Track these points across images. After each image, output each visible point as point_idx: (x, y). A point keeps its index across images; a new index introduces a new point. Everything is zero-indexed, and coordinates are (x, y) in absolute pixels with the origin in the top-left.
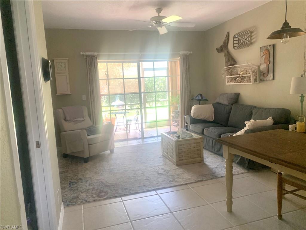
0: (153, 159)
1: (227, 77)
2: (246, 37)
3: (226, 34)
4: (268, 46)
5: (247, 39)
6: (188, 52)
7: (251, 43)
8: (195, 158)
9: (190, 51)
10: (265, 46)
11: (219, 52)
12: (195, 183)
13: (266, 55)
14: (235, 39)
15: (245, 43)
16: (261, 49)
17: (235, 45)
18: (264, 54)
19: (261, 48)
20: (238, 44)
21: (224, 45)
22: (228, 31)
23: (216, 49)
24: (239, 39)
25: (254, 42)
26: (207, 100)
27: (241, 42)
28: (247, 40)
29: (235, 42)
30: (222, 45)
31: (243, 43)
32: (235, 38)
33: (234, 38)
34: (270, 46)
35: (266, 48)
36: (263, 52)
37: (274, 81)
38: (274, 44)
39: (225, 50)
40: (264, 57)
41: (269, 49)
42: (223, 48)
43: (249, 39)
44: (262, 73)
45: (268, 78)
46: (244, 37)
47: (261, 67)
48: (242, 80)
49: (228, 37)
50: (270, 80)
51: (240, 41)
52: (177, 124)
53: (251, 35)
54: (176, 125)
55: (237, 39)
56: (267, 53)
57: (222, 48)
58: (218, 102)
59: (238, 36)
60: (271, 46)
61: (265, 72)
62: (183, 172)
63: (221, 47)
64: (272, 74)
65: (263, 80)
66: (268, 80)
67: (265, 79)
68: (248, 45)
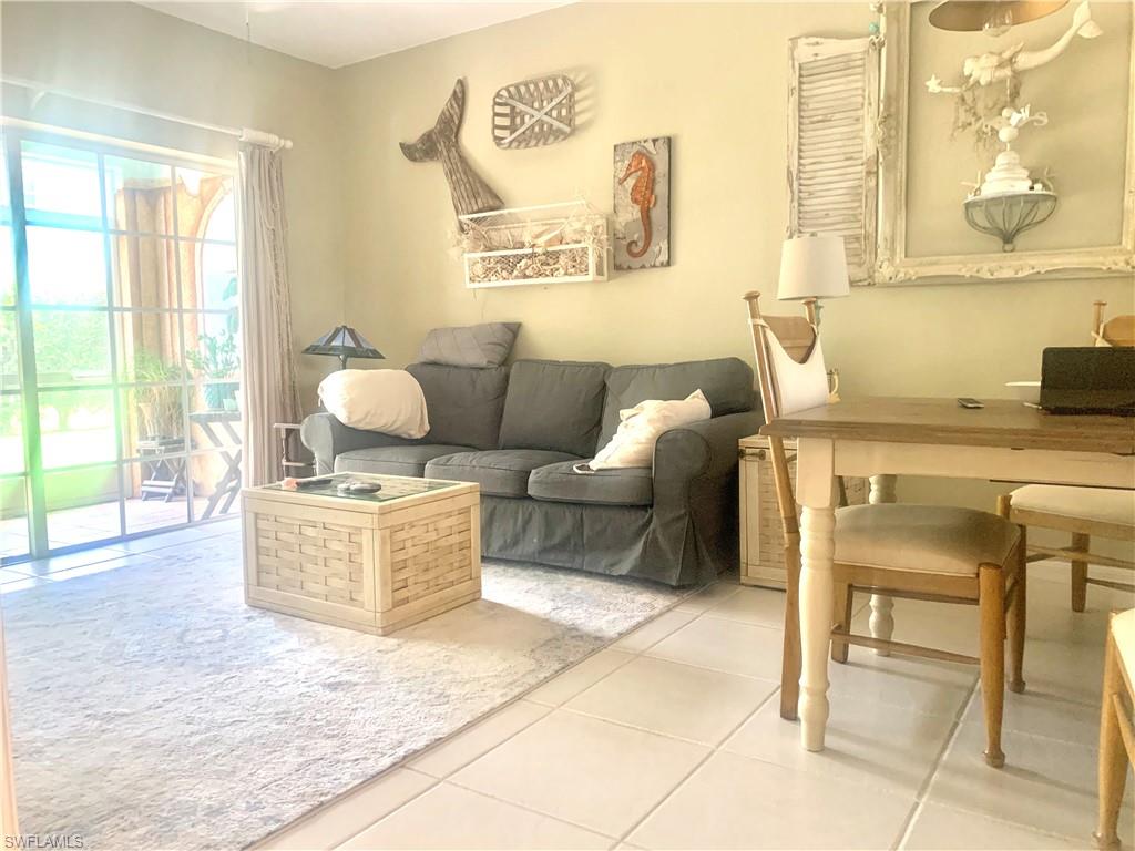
0: (219, 633)
1: (469, 259)
2: (545, 103)
3: (451, 86)
4: (645, 141)
5: (554, 113)
6: (277, 139)
7: (574, 130)
8: (452, 584)
9: (286, 138)
10: (633, 143)
11: (413, 159)
12: (553, 684)
13: (640, 172)
14: (499, 109)
15: (543, 126)
16: (619, 152)
17: (499, 133)
18: (633, 169)
19: (615, 147)
20: (512, 127)
21: (441, 132)
22: (461, 77)
23: (401, 144)
24: (513, 108)
25: (586, 126)
26: (376, 355)
27: (523, 122)
28: (551, 116)
29: (499, 121)
30: (432, 131)
31: (533, 126)
32: (500, 104)
33: (496, 104)
34: (655, 141)
35: (636, 148)
36: (627, 162)
37: (672, 268)
38: (668, 135)
39: (448, 151)
40: (629, 179)
41: (651, 153)
42: (440, 142)
43: (559, 113)
44: (625, 243)
45: (647, 259)
46: (536, 105)
47: (620, 219)
48: (545, 267)
49: (460, 97)
50: (658, 264)
51: (518, 120)
52: (172, 484)
53: (571, 96)
54: (170, 490)
55: (507, 110)
56: (642, 168)
57: (428, 144)
58: (432, 358)
59: (511, 97)
60: (659, 143)
61: (636, 237)
62: (443, 653)
63: (428, 138)
64: (666, 242)
65: (629, 268)
66: (647, 265)
67: (636, 262)
68: (558, 135)
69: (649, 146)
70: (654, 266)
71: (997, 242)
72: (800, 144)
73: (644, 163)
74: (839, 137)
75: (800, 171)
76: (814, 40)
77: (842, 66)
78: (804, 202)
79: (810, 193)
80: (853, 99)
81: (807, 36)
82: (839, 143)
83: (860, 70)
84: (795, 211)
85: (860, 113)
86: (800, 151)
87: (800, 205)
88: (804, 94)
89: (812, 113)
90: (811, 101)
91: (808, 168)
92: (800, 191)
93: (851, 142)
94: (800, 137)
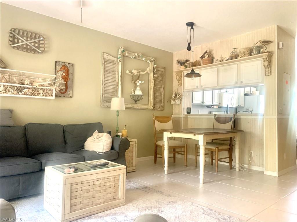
2: (29, 39)
5: (33, 44)
10: (62, 62)
13: (64, 71)
15: (27, 46)
16: (57, 63)
18: (62, 69)
19: (56, 61)
24: (14, 36)
28: (31, 44)
29: (10, 38)
31: (23, 45)
34: (69, 64)
35: (63, 64)
37: (73, 98)
38: (72, 63)
46: (25, 39)
50: (69, 96)
51: (16, 40)
55: (12, 35)
59: (14, 32)
61: (63, 88)
64: (72, 91)
65: (60, 96)
66: (66, 96)
67: (62, 95)
68: (35, 51)
69: (67, 64)
70: (68, 97)
71: (134, 102)
72: (105, 76)
73: (66, 69)
74: (111, 76)
75: (104, 82)
76: (107, 55)
77: (112, 62)
78: (105, 88)
79: (106, 87)
80: (114, 70)
81: (106, 53)
82: (112, 78)
83: (115, 64)
84: (103, 90)
85: (115, 73)
86: (104, 77)
87: (104, 89)
88: (105, 65)
89: (107, 70)
90: (106, 67)
91: (106, 81)
92: (104, 86)
93: (114, 78)
94: (104, 74)
